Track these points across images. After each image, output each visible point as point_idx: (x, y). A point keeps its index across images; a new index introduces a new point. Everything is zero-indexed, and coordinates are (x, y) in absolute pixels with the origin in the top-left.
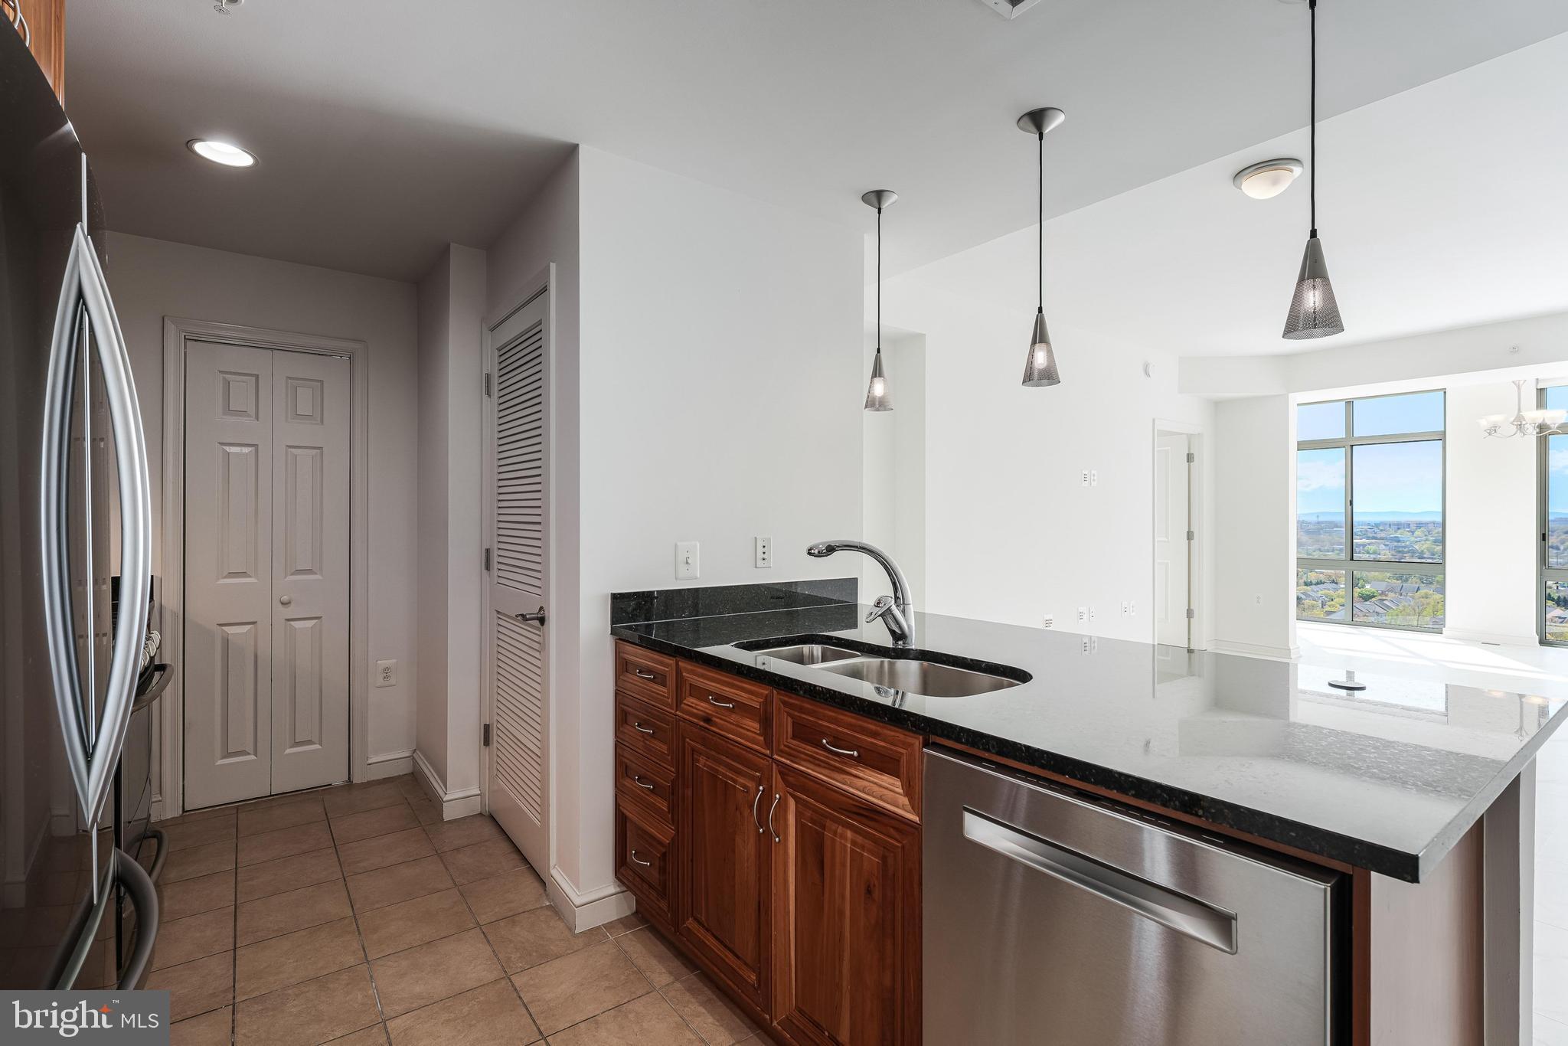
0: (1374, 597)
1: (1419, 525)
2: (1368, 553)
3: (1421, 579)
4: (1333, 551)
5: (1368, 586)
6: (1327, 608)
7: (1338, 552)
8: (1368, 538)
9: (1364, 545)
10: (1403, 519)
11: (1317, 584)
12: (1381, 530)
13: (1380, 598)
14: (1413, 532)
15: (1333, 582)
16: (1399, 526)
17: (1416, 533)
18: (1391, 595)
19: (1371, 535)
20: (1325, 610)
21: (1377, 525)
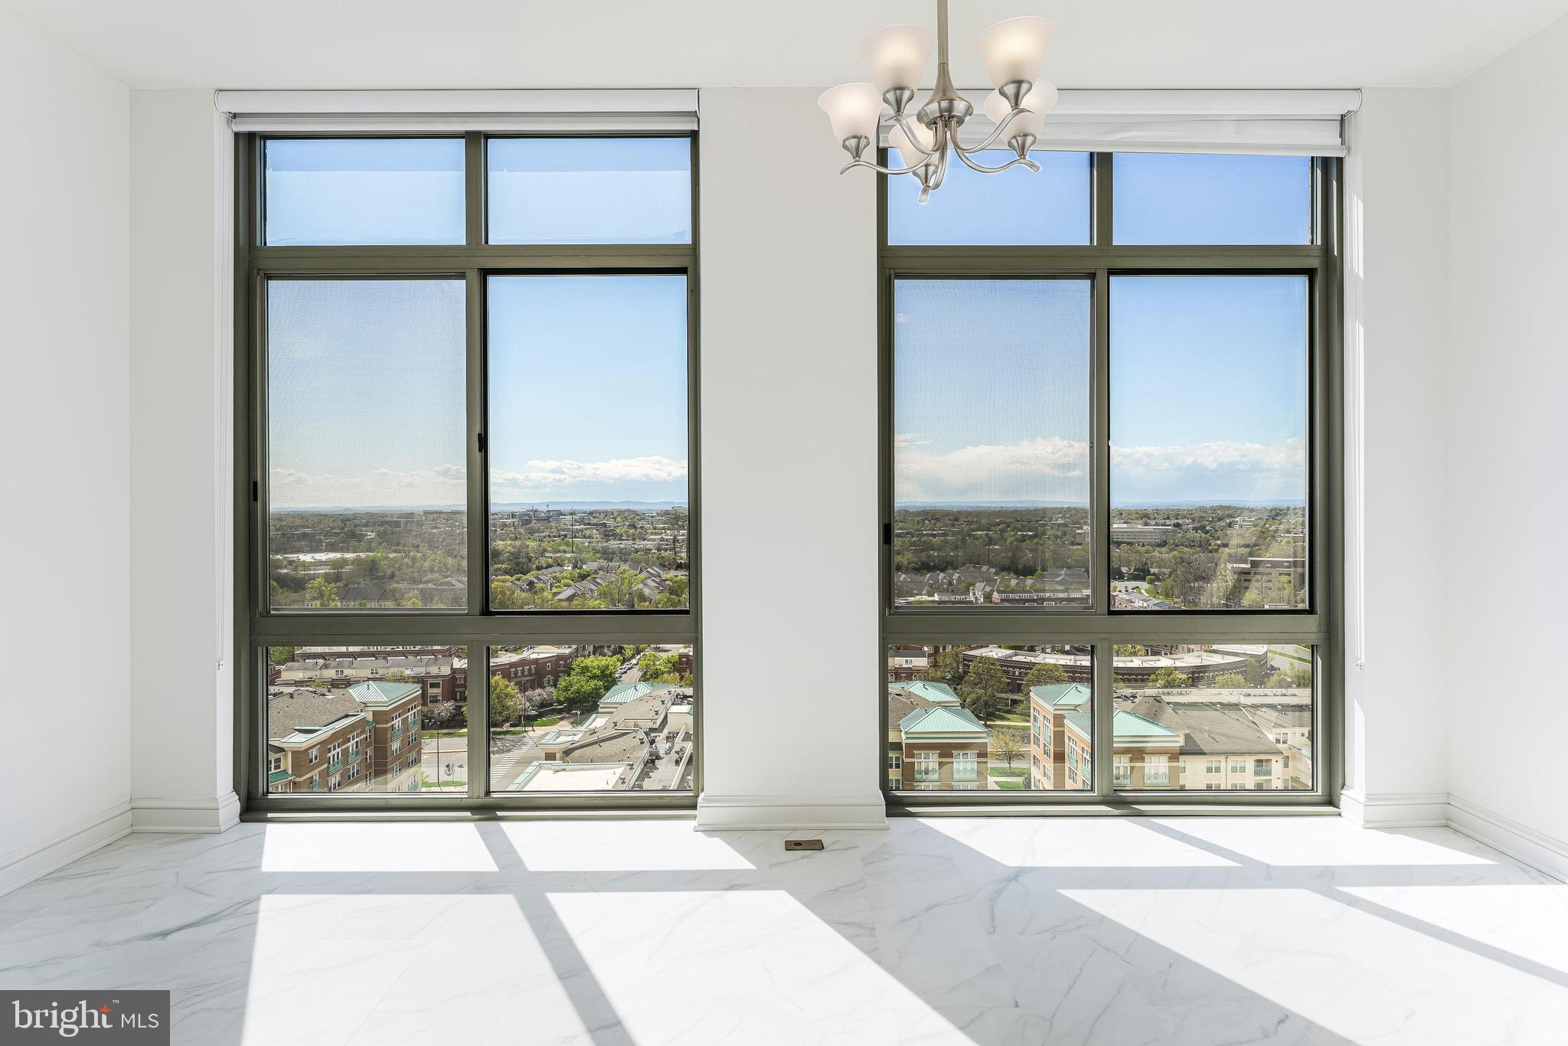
0: (589, 575)
1: (620, 512)
2: (585, 537)
3: (621, 558)
4: (559, 536)
5: (584, 567)
6: (555, 590)
7: (562, 537)
8: (585, 524)
9: (582, 531)
10: (609, 508)
11: (547, 567)
12: (594, 518)
13: (593, 576)
14: (615, 519)
15: (559, 565)
16: (606, 513)
17: (618, 519)
18: (601, 572)
19: (586, 522)
20: (553, 591)
21: (591, 513)
